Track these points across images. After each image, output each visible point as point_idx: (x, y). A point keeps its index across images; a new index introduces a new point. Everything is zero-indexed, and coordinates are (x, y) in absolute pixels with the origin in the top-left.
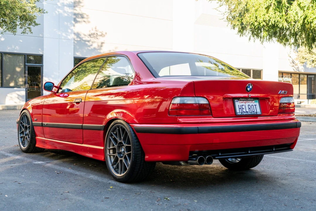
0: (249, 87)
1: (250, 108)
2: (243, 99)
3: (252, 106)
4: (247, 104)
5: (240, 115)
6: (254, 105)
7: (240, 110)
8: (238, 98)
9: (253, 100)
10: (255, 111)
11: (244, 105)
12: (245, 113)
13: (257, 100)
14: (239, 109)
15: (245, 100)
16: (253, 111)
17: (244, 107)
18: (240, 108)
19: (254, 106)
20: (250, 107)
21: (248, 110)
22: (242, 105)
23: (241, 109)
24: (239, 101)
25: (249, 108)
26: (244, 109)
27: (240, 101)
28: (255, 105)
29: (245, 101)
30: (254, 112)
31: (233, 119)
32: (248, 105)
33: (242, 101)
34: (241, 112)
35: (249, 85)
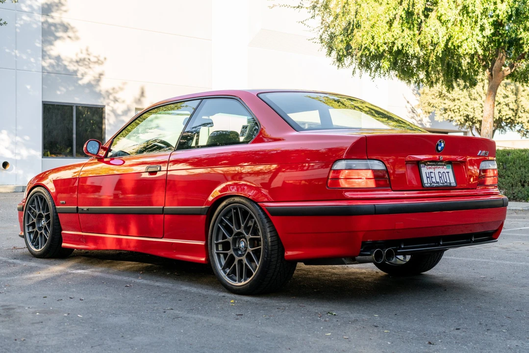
0: (441, 146)
1: (441, 177)
2: (431, 164)
3: (444, 174)
4: (437, 171)
5: (428, 187)
6: (446, 172)
7: (428, 179)
8: (425, 162)
9: (445, 165)
10: (448, 182)
11: (432, 172)
12: (435, 185)
13: (450, 165)
14: (427, 177)
15: (434, 165)
16: (446, 181)
17: (433, 175)
18: (428, 176)
19: (447, 174)
20: (440, 176)
21: (438, 180)
22: (431, 172)
23: (429, 177)
24: (426, 166)
25: (440, 177)
26: (433, 177)
27: (428, 167)
28: (448, 172)
29: (433, 166)
30: (446, 182)
31: (418, 193)
32: (439, 172)
33: (431, 166)
34: (429, 182)
35: (440, 142)
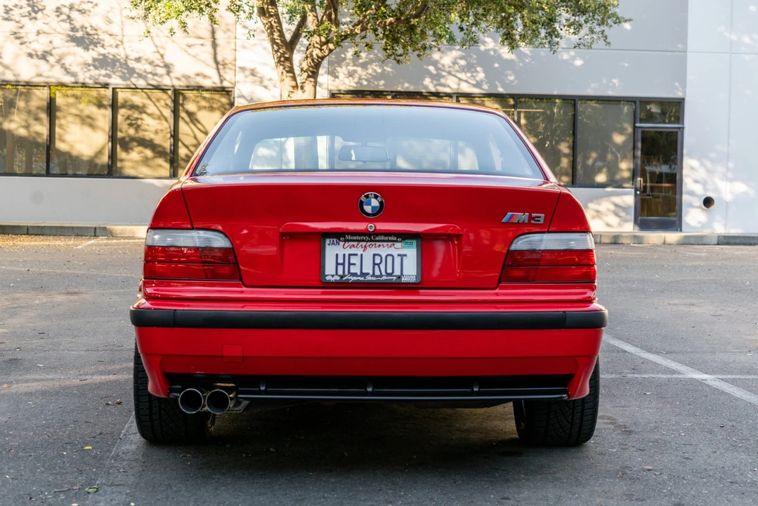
0: (369, 204)
1: (378, 265)
2: (354, 238)
3: (390, 259)
4: (371, 251)
5: (332, 283)
6: (395, 255)
7: (340, 268)
8: (339, 235)
9: (397, 241)
10: (397, 272)
11: (356, 255)
12: (355, 278)
13: (415, 242)
14: (337, 264)
15: (363, 241)
16: (389, 271)
17: (354, 260)
18: (341, 261)
19: (398, 260)
20: (377, 261)
21: (368, 269)
22: (350, 255)
23: (343, 264)
24: (342, 243)
25: (374, 264)
26: (354, 264)
27: (347, 244)
28: (402, 256)
29: (364, 244)
30: (388, 275)
32: (374, 255)
33: (355, 243)
34: (340, 272)
35: (367, 197)
